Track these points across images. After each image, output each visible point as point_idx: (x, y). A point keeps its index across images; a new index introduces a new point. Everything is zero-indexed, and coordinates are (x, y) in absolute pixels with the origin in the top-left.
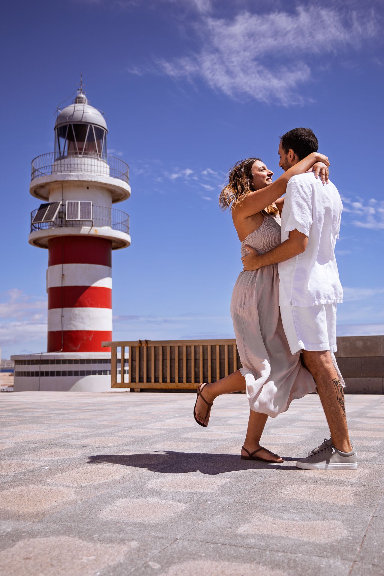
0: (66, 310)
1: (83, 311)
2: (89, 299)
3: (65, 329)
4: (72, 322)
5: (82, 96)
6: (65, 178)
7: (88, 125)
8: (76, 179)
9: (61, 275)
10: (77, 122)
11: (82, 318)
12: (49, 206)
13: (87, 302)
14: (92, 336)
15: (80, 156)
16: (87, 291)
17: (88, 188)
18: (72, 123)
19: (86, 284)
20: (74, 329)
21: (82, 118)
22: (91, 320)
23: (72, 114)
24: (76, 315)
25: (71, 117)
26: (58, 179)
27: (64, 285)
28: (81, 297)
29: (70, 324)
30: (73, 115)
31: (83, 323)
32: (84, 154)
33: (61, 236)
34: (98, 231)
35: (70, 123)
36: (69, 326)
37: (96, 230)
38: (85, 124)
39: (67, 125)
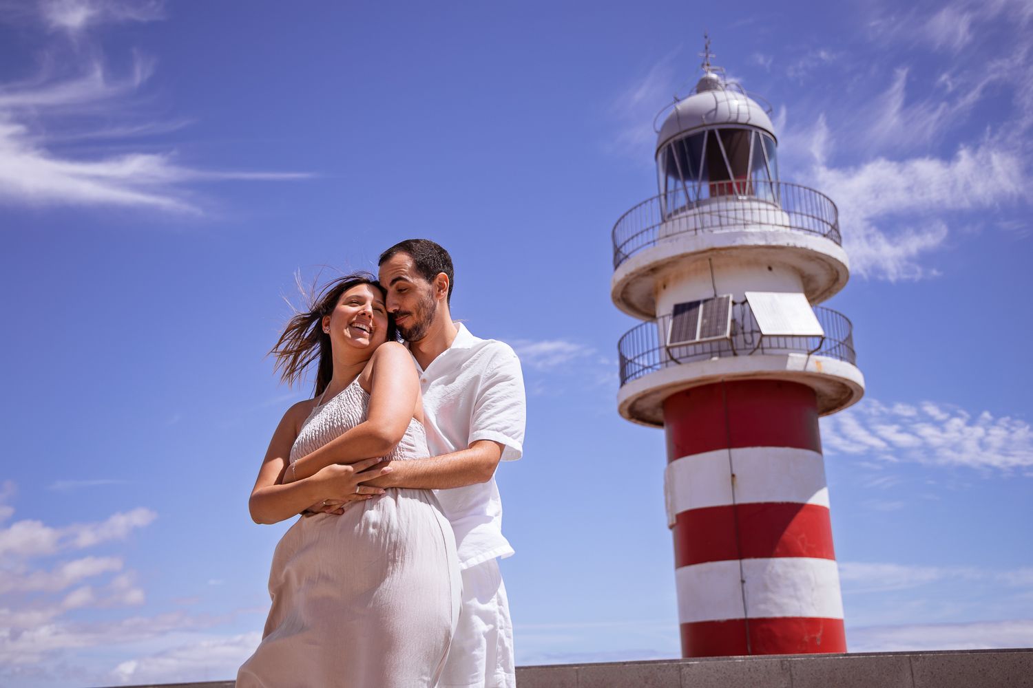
0: (752, 564)
1: (794, 566)
2: (803, 536)
3: (753, 614)
4: (770, 595)
5: (714, 76)
6: (734, 242)
7: (751, 131)
8: (762, 243)
9: (730, 475)
10: (727, 123)
11: (794, 586)
12: (701, 307)
13: (799, 543)
14: (821, 631)
15: (740, 198)
16: (800, 514)
17: (770, 269)
18: (716, 128)
19: (794, 498)
20: (777, 614)
21: (738, 116)
22: (813, 590)
23: (714, 107)
24: (779, 576)
25: (714, 113)
26: (717, 245)
27: (739, 501)
28: (787, 533)
29: (766, 601)
30: (716, 109)
31: (798, 599)
32: (749, 194)
33: (720, 380)
34: (822, 364)
35: (710, 128)
36: (762, 607)
37: (818, 362)
38: (746, 127)
39: (704, 132)
